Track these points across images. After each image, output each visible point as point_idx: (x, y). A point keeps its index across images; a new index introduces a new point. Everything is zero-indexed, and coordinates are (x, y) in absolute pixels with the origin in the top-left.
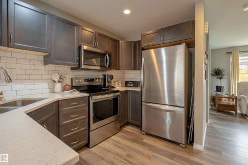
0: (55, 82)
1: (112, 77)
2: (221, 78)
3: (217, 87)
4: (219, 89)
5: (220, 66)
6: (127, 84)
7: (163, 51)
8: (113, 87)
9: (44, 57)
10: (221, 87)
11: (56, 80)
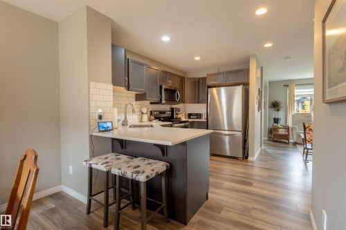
0: (143, 113)
1: (179, 110)
2: (278, 110)
3: (274, 119)
4: (276, 121)
5: (278, 98)
6: (190, 115)
7: (223, 90)
8: (180, 118)
9: (136, 95)
10: (278, 119)
11: (145, 112)
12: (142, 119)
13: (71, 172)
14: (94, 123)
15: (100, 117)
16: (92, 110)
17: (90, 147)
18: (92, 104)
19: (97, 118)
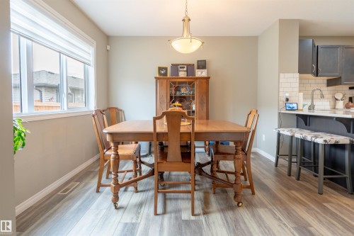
0: (337, 100)
9: (328, 80)
11: (339, 98)
12: (335, 105)
13: (264, 139)
14: (282, 104)
15: (287, 100)
16: (281, 94)
17: (279, 121)
18: (281, 90)
19: (284, 100)
